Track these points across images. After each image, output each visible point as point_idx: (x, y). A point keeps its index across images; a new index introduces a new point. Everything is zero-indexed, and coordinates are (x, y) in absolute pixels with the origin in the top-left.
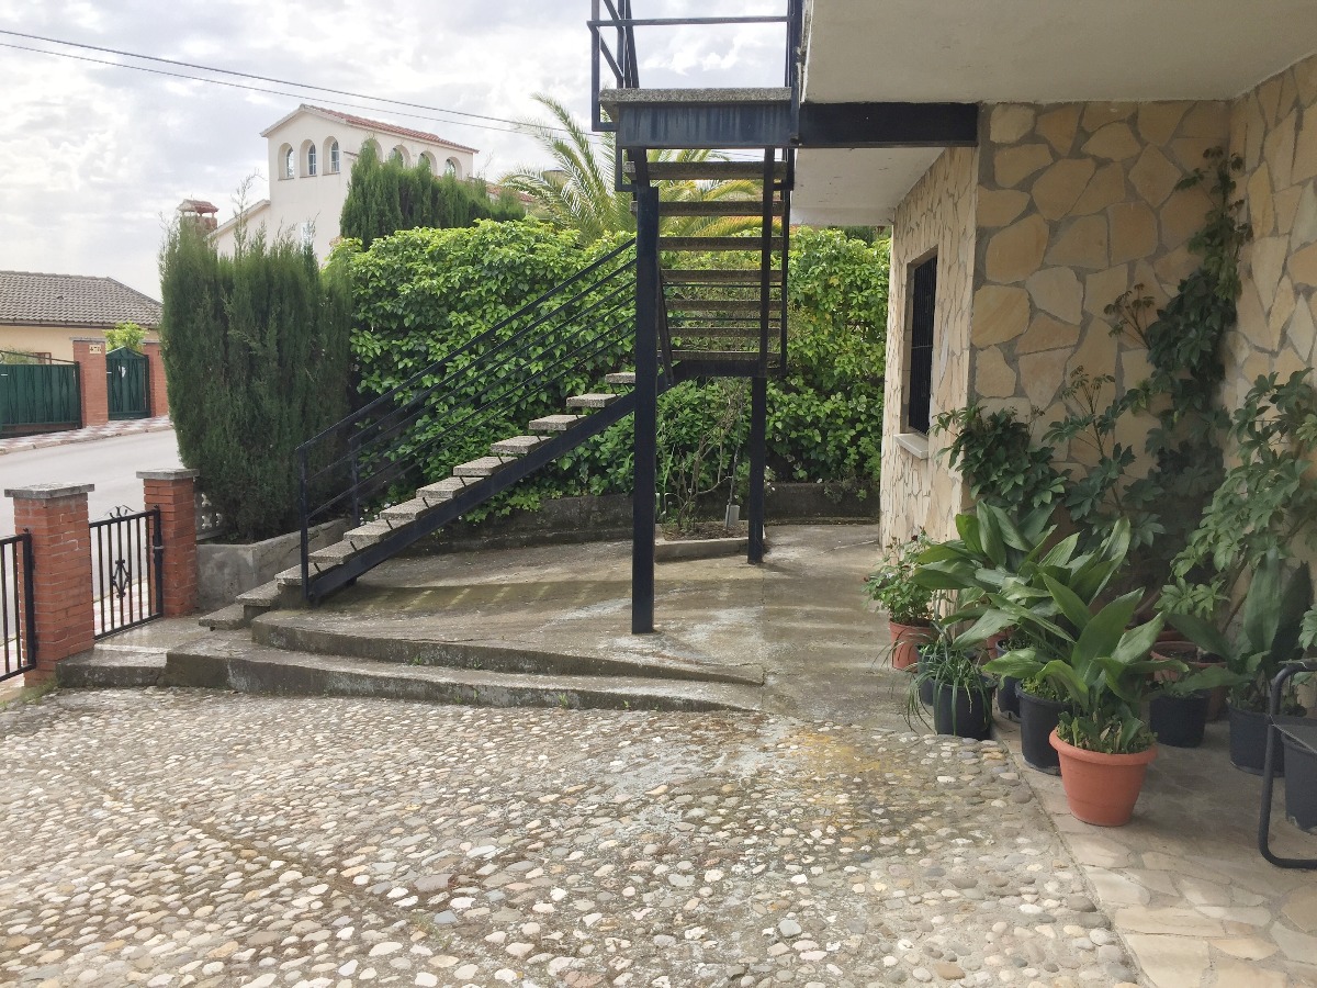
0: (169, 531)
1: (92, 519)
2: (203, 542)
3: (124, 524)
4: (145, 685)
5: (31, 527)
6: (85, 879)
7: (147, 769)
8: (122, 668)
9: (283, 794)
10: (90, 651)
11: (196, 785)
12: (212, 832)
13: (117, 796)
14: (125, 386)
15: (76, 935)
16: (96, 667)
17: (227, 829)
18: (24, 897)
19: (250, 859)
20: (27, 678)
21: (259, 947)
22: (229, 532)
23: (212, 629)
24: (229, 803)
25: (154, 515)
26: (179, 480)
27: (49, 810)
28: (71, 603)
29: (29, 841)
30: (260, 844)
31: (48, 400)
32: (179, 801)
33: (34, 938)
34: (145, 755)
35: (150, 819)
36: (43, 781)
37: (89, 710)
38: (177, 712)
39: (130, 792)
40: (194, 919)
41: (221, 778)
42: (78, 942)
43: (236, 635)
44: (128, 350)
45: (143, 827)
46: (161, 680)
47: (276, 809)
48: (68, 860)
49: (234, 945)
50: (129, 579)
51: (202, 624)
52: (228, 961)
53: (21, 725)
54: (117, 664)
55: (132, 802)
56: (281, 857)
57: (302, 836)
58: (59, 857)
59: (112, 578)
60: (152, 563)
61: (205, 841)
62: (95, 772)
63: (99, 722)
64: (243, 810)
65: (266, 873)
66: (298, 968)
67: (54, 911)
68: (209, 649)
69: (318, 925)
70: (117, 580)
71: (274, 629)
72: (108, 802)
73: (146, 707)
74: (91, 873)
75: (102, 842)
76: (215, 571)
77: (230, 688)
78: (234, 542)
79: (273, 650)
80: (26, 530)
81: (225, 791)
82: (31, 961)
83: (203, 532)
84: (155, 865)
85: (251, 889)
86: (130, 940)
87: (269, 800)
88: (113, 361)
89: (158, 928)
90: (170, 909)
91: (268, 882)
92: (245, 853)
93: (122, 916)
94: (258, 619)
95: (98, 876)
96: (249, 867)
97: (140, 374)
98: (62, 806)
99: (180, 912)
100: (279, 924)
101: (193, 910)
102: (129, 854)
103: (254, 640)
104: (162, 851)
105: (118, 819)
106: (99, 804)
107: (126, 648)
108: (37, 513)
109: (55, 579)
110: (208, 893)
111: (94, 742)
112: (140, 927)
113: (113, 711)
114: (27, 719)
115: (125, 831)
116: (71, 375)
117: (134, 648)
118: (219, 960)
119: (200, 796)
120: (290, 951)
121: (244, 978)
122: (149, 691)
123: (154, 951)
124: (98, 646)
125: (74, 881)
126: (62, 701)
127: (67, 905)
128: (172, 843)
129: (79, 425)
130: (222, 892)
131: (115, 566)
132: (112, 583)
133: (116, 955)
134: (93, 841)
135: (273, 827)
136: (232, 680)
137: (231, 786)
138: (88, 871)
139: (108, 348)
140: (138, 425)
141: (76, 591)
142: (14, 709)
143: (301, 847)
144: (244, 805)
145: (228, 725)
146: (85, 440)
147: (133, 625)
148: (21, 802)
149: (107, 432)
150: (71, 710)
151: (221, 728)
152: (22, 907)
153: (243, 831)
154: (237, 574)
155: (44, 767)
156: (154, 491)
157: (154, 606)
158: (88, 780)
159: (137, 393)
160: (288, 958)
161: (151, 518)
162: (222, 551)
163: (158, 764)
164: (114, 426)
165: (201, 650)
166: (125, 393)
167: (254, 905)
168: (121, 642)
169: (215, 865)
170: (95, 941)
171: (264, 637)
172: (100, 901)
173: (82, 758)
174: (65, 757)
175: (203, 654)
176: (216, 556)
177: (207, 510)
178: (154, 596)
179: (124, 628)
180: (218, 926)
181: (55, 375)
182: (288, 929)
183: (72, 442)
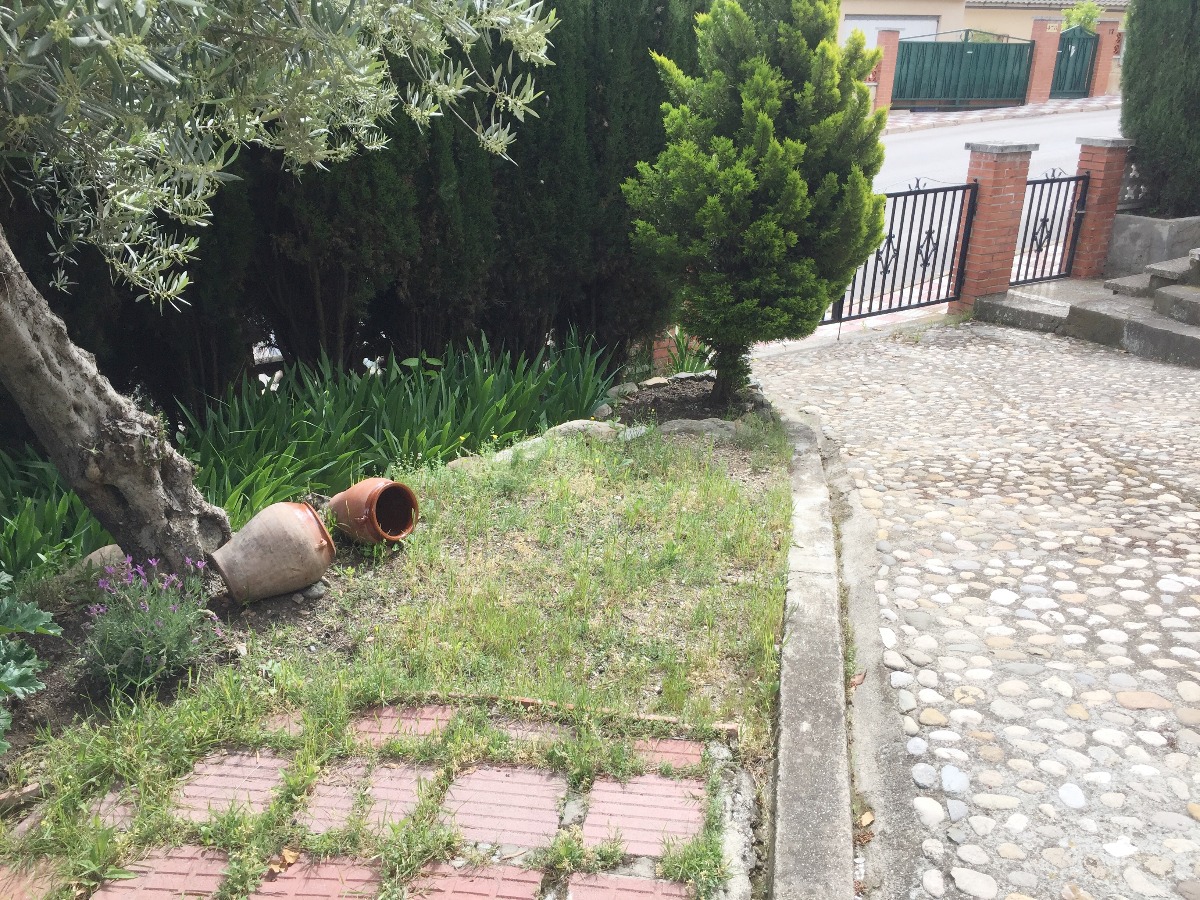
0: (1094, 197)
1: (1030, 177)
2: (1122, 211)
3: (1056, 185)
4: (1044, 331)
5: (979, 178)
6: (988, 453)
7: (1041, 393)
8: (1028, 312)
9: (1168, 437)
10: (1004, 294)
11: (1084, 413)
12: (1097, 448)
13: (1014, 406)
14: (1071, 64)
15: (980, 485)
16: (1007, 308)
17: (1112, 451)
18: (940, 452)
19: (1131, 476)
20: (950, 307)
21: (1135, 539)
22: (1150, 205)
23: (1115, 293)
24: (1114, 433)
25: (1084, 180)
26: (1115, 148)
27: (960, 404)
28: (997, 249)
29: (944, 419)
30: (1143, 469)
31: (1001, 77)
32: (1070, 421)
33: (948, 479)
34: (1040, 383)
35: (1043, 427)
36: (956, 383)
37: (995, 340)
38: (1070, 357)
39: (1026, 406)
40: (1076, 502)
41: (1107, 413)
42: (980, 490)
43: (1138, 302)
44: (1081, 29)
45: (1036, 432)
46: (1061, 329)
47: (1160, 447)
48: (975, 437)
49: (1112, 531)
50: (1049, 237)
51: (1106, 287)
52: (1105, 540)
53: (942, 341)
54: (1025, 309)
55: (1027, 412)
56: (1161, 482)
57: (1184, 472)
58: (967, 435)
59: (1035, 234)
60: (1071, 225)
61: (1090, 453)
62: (997, 386)
63: (1004, 352)
64: (1128, 440)
65: (1145, 490)
66: (1171, 565)
67: (962, 466)
68: (1109, 309)
69: (1193, 541)
70: (1038, 237)
71: (1178, 301)
72: (1006, 408)
73: (1044, 348)
74: (994, 450)
75: (1002, 433)
76: (1128, 240)
77: (1122, 348)
78: (1152, 216)
79: (1171, 321)
80: (976, 180)
81: (1111, 423)
82: (947, 492)
83: (1124, 202)
84: (1046, 459)
85: (1131, 497)
86: (1022, 501)
87: (1153, 439)
88: (1065, 40)
89: (1047, 500)
90: (1057, 491)
91: (1147, 497)
92: (1127, 470)
93: (1017, 485)
94: (1163, 290)
95: (998, 454)
96: (1129, 481)
97: (1087, 53)
98: (970, 403)
99: (1066, 495)
100: (1155, 529)
101: (1077, 497)
102: (1024, 446)
103: (1154, 309)
104: (1052, 450)
105: (1014, 421)
106: (999, 408)
107: (1034, 297)
108: (987, 165)
109: (989, 226)
110: (1092, 489)
111: (998, 365)
112: (1031, 495)
113: (1015, 346)
114: (946, 338)
115: (1021, 430)
116: (1025, 53)
117: (1041, 298)
118: (1098, 536)
119: (1088, 422)
120: (1163, 550)
121: (1118, 556)
122: (1048, 336)
123: (1042, 514)
124: (1011, 291)
125: (979, 452)
126: (976, 330)
127: (972, 466)
128: (1061, 448)
129: (1022, 102)
130: (1104, 492)
131: (1039, 223)
132: (1034, 238)
133: (1011, 507)
134: (995, 431)
135: (1156, 459)
136: (1125, 341)
137: (1118, 421)
138: (990, 448)
139: (1064, 28)
140: (1075, 104)
141: (1003, 240)
142: (938, 328)
143: (1182, 480)
144: (1128, 436)
145: (1118, 376)
146: (1025, 116)
147: (1042, 279)
148: (938, 394)
149: (1046, 109)
150: (982, 338)
151: (1111, 377)
152: (940, 458)
153: (1127, 454)
154: (1149, 247)
155: (957, 374)
156: (1089, 157)
157: (1064, 266)
158: (990, 389)
159: (1081, 73)
160: (1161, 554)
161: (1081, 182)
162: (1138, 223)
163: (1051, 391)
164: (1053, 104)
165: (1102, 309)
166: (1070, 72)
167: (1132, 508)
168: (1030, 292)
169: (1098, 472)
170: (995, 494)
171: (1163, 308)
172: (1000, 470)
173: (987, 374)
174: (973, 370)
175: (1104, 313)
176: (1132, 226)
177: (1134, 182)
178: (1066, 257)
179: (1034, 280)
180: (1099, 514)
181: (1012, 53)
182: (1164, 535)
183: (1014, 117)
